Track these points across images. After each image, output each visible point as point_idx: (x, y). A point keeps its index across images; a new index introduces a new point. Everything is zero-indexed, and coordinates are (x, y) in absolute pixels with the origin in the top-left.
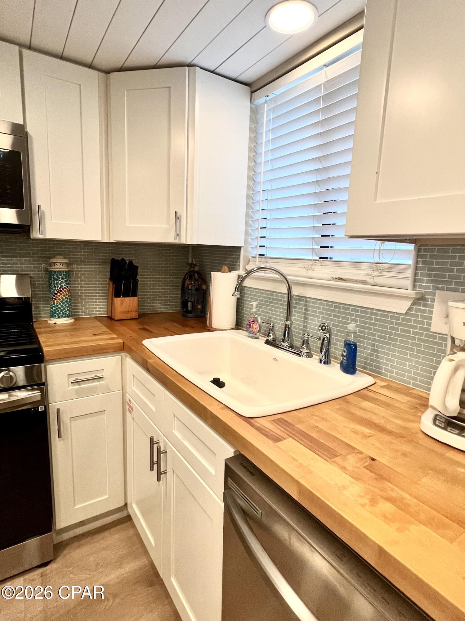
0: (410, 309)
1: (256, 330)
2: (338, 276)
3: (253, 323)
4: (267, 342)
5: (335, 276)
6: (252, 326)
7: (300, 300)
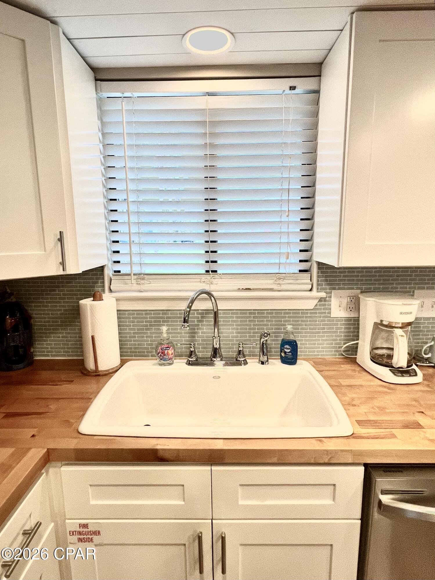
0: (316, 305)
1: (172, 355)
2: (244, 288)
3: (168, 349)
4: (189, 363)
5: (241, 288)
6: (168, 352)
7: (206, 313)
